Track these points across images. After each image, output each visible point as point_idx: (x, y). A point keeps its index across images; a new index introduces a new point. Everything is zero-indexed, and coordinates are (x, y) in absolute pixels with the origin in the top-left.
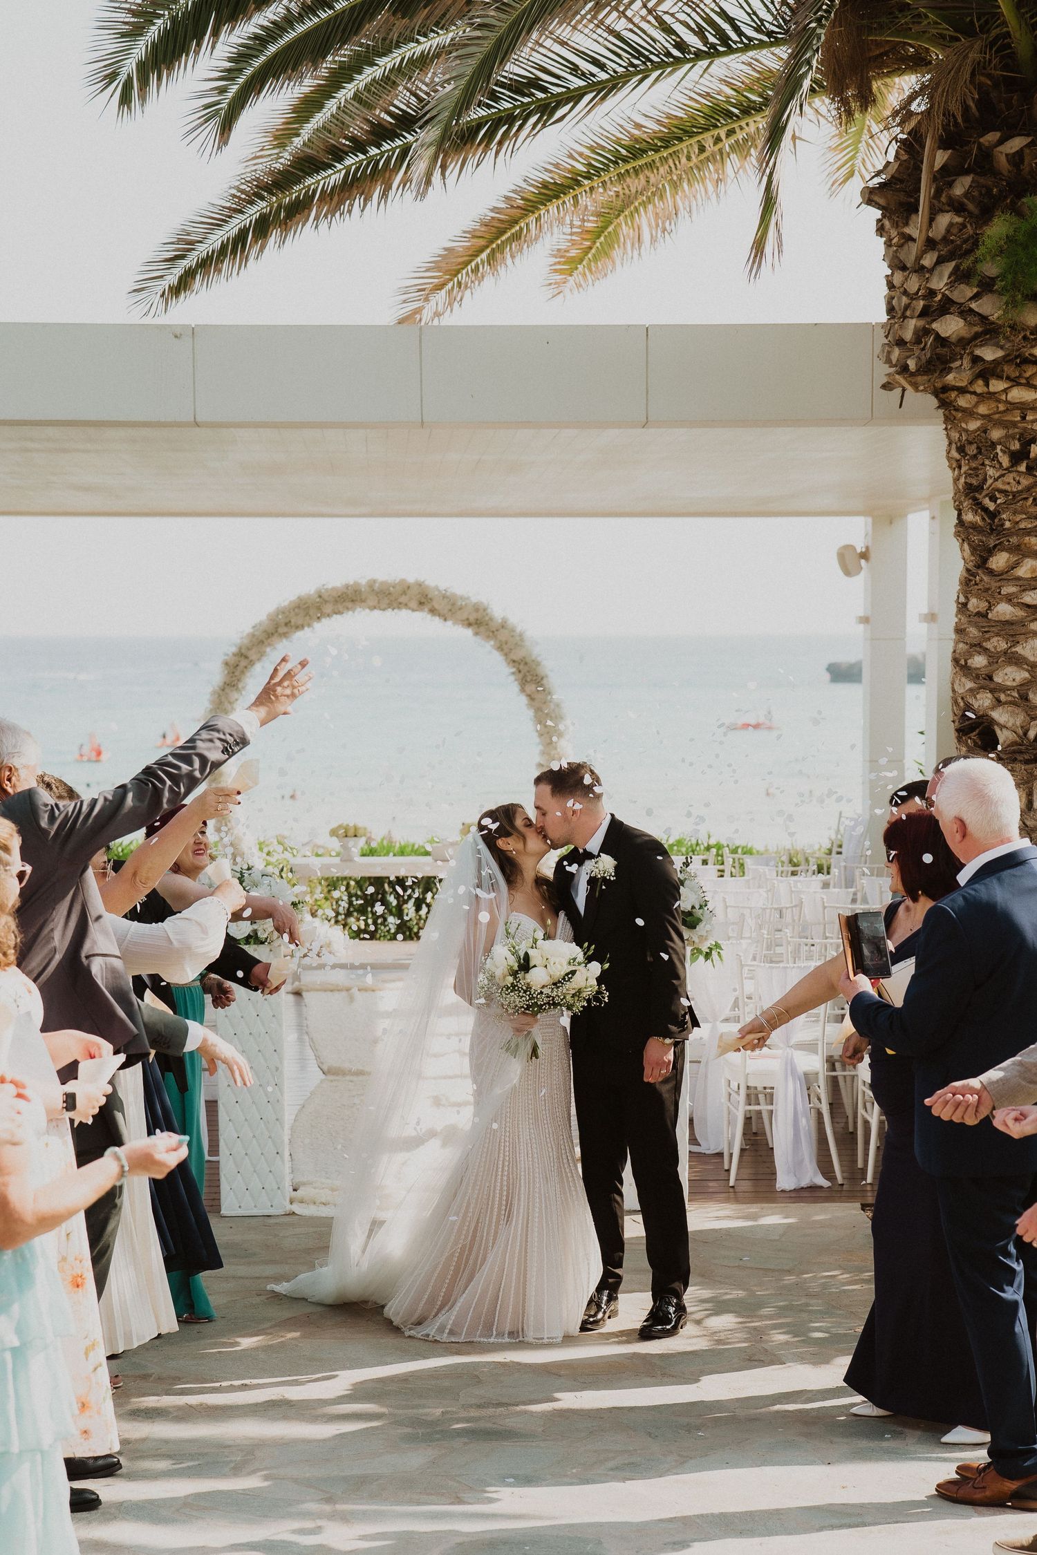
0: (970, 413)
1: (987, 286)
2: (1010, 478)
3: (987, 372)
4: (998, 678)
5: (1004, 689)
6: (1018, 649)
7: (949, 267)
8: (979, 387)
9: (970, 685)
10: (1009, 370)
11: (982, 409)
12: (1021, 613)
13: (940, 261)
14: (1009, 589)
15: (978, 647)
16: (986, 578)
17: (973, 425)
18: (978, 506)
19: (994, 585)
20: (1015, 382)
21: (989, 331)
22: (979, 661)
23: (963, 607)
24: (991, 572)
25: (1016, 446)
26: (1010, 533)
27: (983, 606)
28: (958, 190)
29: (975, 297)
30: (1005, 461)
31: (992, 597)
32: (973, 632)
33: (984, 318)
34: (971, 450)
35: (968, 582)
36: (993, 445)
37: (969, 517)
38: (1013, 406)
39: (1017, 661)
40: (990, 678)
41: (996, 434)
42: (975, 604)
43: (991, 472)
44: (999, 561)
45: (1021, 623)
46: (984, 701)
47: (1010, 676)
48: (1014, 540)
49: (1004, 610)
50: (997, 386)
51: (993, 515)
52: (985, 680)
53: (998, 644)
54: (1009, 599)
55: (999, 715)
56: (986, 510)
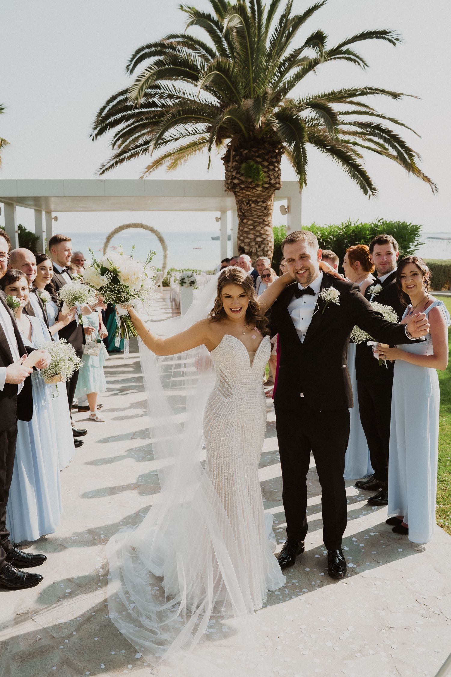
0: (239, 196)
1: (242, 175)
2: (246, 207)
3: (242, 189)
4: (245, 241)
5: (246, 243)
6: (248, 236)
7: (235, 171)
8: (241, 191)
9: (240, 242)
10: (246, 189)
11: (242, 195)
12: (249, 230)
13: (234, 170)
14: (247, 226)
15: (241, 236)
16: (243, 224)
17: (240, 198)
18: (241, 212)
19: (244, 225)
20: (247, 191)
21: (242, 182)
22: (242, 238)
23: (239, 229)
24: (243, 223)
25: (247, 202)
26: (247, 216)
27: (242, 229)
28: (237, 158)
29: (240, 177)
30: (246, 204)
31: (244, 227)
32: (241, 233)
33: (241, 180)
34: (240, 202)
35: (240, 225)
36: (243, 201)
37: (240, 213)
38: (247, 195)
39: (248, 238)
40: (244, 241)
41: (244, 200)
42: (241, 228)
43: (243, 206)
44: (245, 221)
45: (249, 232)
46: (243, 245)
47: (247, 241)
48: (247, 217)
49: (246, 229)
50: (244, 191)
51: (244, 213)
52: (243, 241)
53: (245, 235)
54: (247, 227)
55: (245, 247)
56: (242, 212)
